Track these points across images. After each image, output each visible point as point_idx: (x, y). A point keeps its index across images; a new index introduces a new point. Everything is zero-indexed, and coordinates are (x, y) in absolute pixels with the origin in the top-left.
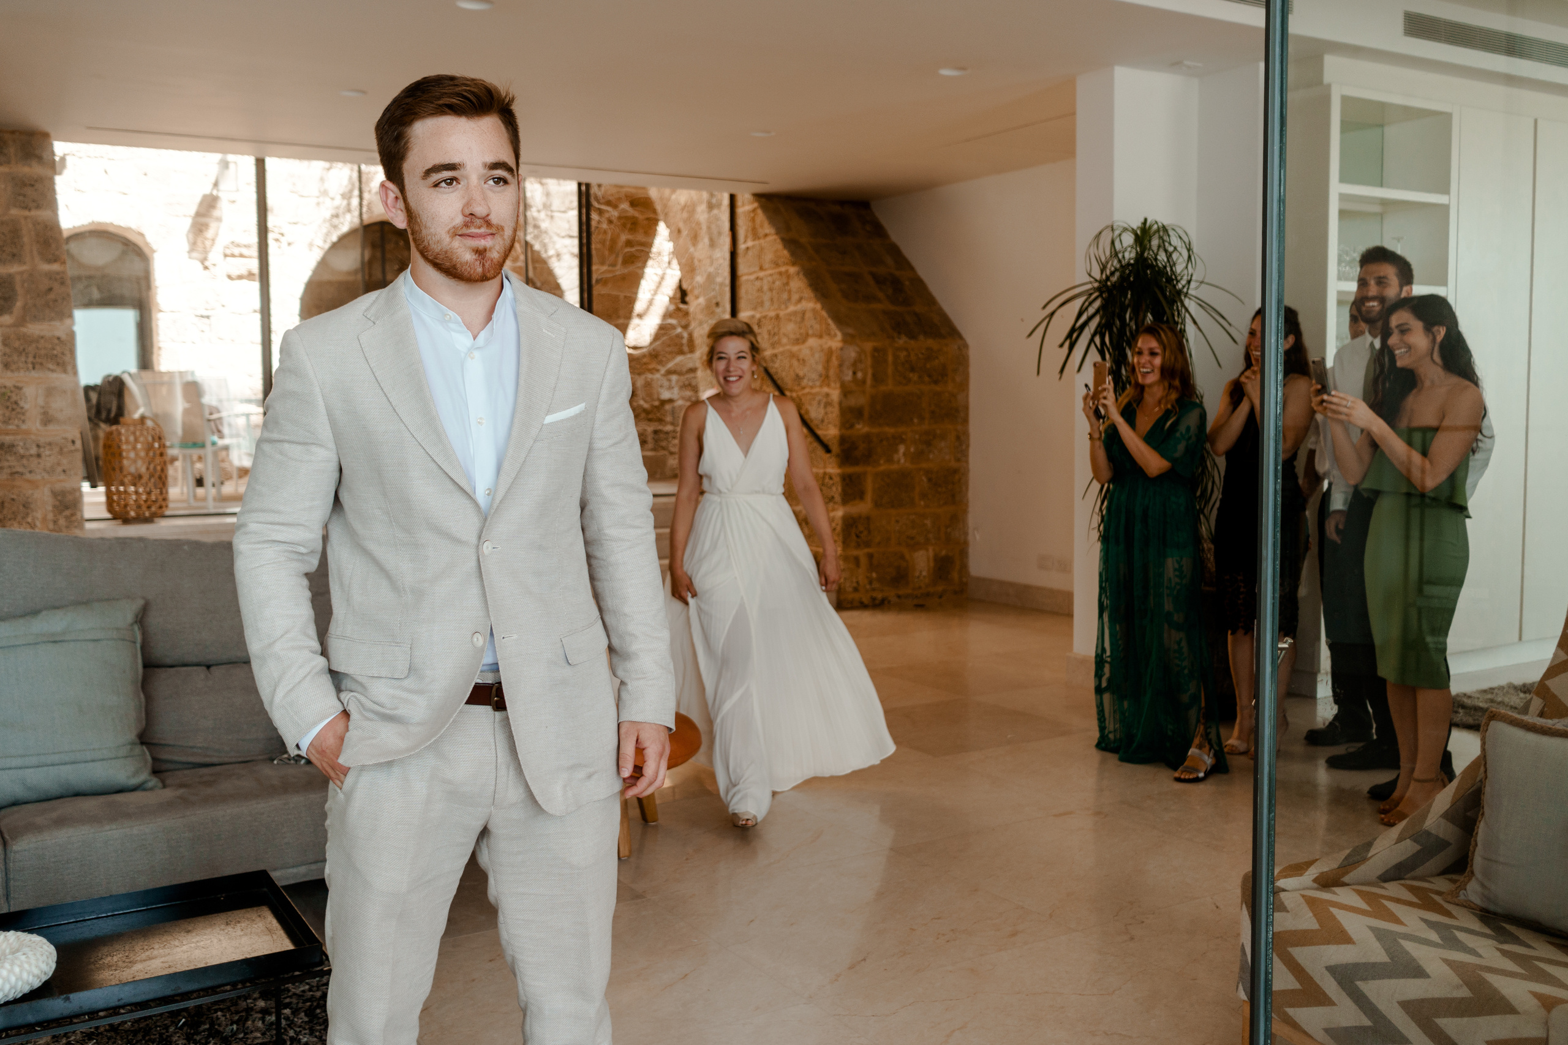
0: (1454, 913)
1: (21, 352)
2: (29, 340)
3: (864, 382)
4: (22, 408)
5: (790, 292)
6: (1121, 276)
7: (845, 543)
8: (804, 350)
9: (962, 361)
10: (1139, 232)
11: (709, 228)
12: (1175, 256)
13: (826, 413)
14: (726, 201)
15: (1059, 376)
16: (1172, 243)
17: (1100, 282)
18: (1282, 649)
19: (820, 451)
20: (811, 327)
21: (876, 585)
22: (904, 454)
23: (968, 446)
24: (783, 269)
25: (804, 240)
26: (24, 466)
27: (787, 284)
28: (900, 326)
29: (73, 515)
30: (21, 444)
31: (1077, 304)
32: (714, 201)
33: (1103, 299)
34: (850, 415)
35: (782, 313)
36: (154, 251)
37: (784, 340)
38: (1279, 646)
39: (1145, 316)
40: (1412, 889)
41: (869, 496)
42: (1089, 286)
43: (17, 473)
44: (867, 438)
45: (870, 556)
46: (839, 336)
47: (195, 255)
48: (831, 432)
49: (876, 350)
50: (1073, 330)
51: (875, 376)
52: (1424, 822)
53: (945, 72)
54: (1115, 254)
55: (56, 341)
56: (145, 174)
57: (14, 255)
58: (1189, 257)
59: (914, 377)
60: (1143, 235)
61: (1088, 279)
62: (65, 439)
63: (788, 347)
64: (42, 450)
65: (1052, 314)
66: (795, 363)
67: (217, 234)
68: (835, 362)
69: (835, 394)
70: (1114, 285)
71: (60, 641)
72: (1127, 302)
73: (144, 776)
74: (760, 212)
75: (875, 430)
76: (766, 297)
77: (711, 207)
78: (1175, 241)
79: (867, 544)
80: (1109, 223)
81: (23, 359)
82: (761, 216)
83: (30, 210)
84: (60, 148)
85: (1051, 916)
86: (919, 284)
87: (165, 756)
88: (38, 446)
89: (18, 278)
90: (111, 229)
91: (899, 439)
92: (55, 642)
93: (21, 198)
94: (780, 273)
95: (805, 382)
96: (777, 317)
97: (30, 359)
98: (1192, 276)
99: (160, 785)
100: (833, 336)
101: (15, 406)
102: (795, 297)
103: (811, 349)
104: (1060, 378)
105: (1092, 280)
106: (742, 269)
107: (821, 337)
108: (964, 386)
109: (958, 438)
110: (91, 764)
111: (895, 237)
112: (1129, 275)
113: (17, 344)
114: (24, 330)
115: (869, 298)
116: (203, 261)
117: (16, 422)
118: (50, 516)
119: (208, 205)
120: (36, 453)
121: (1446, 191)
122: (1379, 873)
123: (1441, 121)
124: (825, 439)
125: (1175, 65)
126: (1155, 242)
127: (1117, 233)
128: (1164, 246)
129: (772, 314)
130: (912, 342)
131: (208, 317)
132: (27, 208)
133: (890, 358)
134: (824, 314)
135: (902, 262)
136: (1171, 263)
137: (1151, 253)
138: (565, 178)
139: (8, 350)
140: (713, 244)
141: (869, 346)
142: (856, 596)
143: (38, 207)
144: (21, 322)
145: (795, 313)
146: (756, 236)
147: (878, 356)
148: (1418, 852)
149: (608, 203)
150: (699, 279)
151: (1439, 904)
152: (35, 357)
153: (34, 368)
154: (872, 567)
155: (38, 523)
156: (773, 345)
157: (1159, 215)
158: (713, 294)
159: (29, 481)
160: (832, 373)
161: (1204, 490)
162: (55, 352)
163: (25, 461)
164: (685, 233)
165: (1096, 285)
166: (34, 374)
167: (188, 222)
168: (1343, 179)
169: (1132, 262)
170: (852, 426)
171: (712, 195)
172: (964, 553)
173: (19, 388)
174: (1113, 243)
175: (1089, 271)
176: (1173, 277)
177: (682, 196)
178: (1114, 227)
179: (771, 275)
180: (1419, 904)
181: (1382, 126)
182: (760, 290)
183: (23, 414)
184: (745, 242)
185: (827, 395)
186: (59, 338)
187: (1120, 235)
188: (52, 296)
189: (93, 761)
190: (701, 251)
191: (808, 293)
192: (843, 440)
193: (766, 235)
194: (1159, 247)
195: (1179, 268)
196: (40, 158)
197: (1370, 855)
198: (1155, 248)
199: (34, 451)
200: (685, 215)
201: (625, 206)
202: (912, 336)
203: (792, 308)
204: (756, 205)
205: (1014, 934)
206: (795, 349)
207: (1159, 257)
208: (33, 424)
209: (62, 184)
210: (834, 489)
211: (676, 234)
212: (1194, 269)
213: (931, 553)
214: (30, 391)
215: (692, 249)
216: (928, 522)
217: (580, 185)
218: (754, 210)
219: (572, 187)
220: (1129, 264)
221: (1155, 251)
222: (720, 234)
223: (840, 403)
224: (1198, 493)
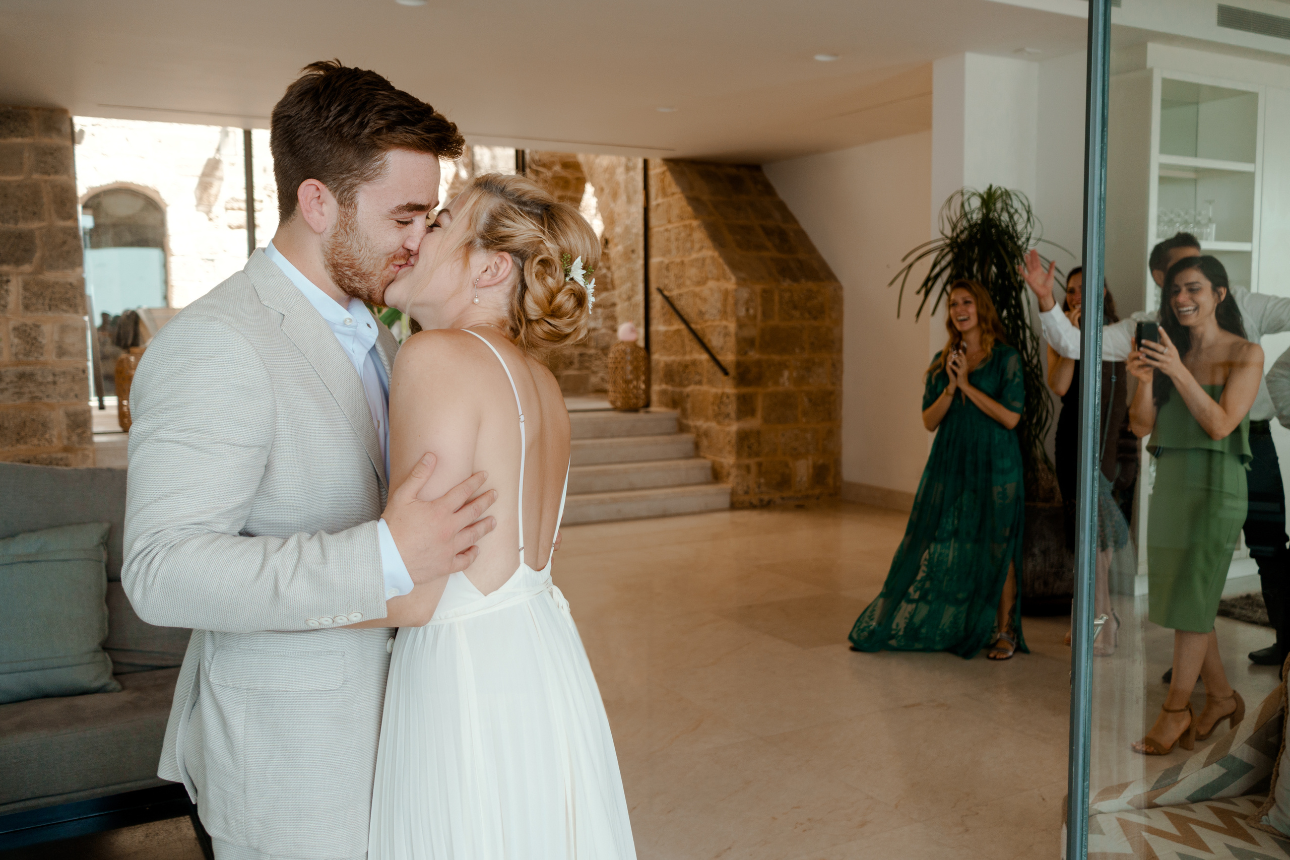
0: (1257, 839)
1: (39, 296)
2: (45, 285)
3: (755, 317)
4: (40, 342)
5: (692, 242)
6: (970, 235)
7: (739, 454)
8: (705, 291)
9: (837, 300)
10: (985, 196)
11: (626, 187)
12: (1016, 217)
13: (725, 342)
14: (640, 165)
15: (915, 319)
16: (1014, 206)
17: (951, 239)
18: (1098, 625)
19: (720, 374)
20: (710, 272)
21: (764, 489)
22: (789, 379)
23: (842, 372)
24: (687, 222)
25: (705, 197)
26: (42, 392)
27: (690, 235)
28: (785, 271)
29: (84, 432)
30: (40, 373)
31: (932, 257)
32: (631, 164)
33: (954, 253)
34: (744, 344)
35: (686, 260)
36: (167, 205)
37: (688, 282)
38: (1095, 623)
39: (990, 269)
40: (1219, 812)
41: (759, 413)
42: (941, 243)
43: (36, 397)
44: (758, 363)
45: (760, 465)
46: (733, 279)
47: (201, 208)
48: (729, 358)
49: (764, 291)
50: (928, 279)
51: (764, 314)
52: (1229, 748)
53: (821, 58)
54: (965, 215)
55: (69, 286)
56: (160, 142)
57: (35, 213)
58: (1029, 219)
59: (797, 314)
60: (989, 199)
61: (940, 236)
62: (77, 369)
63: (692, 288)
64: (57, 378)
65: (910, 266)
66: (698, 301)
67: (219, 191)
68: (731, 300)
69: (732, 326)
70: (963, 242)
71: (34, 562)
72: (975, 256)
73: (105, 679)
74: (668, 174)
75: (765, 357)
76: (673, 246)
77: (628, 169)
78: (1016, 204)
79: (757, 454)
80: (959, 188)
81: (41, 301)
82: (669, 177)
83: (49, 175)
84: (79, 122)
85: (896, 806)
86: (802, 235)
87: (124, 659)
88: (54, 375)
89: (37, 233)
90: (133, 187)
91: (783, 366)
92: (29, 562)
93: (42, 165)
94: (685, 226)
95: (707, 317)
96: (682, 263)
97: (47, 302)
98: (1030, 234)
99: (119, 687)
100: (728, 280)
101: (34, 342)
102: (697, 246)
103: (711, 290)
104: (917, 321)
105: (944, 237)
106: (653, 222)
107: (718, 279)
108: (839, 321)
109: (834, 365)
110: (57, 670)
111: (782, 194)
112: (976, 233)
113: (36, 289)
114: (41, 277)
115: (760, 247)
116: (208, 213)
117: (36, 354)
118: (65, 434)
119: (212, 167)
120: (52, 380)
121: (1252, 159)
122: (1188, 794)
123: (1249, 99)
124: (723, 364)
125: (1018, 51)
126: (999, 205)
127: (966, 197)
128: (1007, 208)
129: (678, 260)
130: (795, 285)
131: (212, 260)
132: (46, 173)
133: (776, 298)
134: (721, 261)
135: (788, 216)
136: (1013, 223)
137: (996, 215)
138: (504, 145)
139: (28, 294)
140: (629, 201)
141: (758, 288)
142: (746, 498)
143: (56, 172)
144: (39, 270)
145: (697, 260)
146: (665, 194)
147: (766, 295)
148: (1224, 775)
149: (544, 165)
150: (618, 230)
151: (1241, 828)
152: (51, 299)
153: (50, 309)
154: (760, 473)
155: (54, 440)
156: (679, 286)
157: (1002, 181)
158: (629, 243)
159: (47, 405)
160: (729, 309)
161: (1039, 419)
162: (68, 296)
163: (43, 388)
164: (607, 191)
165: (948, 241)
166: (50, 314)
167: (196, 181)
168: (1163, 150)
169: (979, 222)
170: (746, 353)
171: (629, 160)
172: (837, 463)
173: (38, 326)
174: (962, 205)
175: (941, 229)
176: (1014, 234)
177: (604, 160)
178: (964, 191)
179: (677, 227)
180: (1222, 828)
181: (1197, 103)
182: (668, 240)
183: (42, 348)
184: (656, 199)
185: (726, 327)
186: (71, 284)
187: (969, 199)
188: (66, 248)
189: (59, 667)
190: (620, 206)
191: (708, 243)
192: (738, 364)
193: (673, 194)
194: (1002, 210)
195: (1019, 228)
196: (59, 131)
197: (1179, 779)
198: (999, 211)
199: (50, 378)
200: (607, 176)
201: (557, 168)
202: (795, 279)
203: (694, 256)
204: (665, 168)
205: (863, 824)
206: (697, 289)
207: (1002, 218)
208: (50, 356)
209: (81, 152)
210: (730, 407)
211: (599, 192)
212: (1032, 227)
213: (810, 462)
214: (47, 328)
215: (612, 205)
216: (809, 436)
217: (517, 152)
218: (663, 173)
219: (511, 152)
220: (976, 224)
221: (999, 213)
222: (635, 192)
223: (736, 334)
224: (1034, 421)
